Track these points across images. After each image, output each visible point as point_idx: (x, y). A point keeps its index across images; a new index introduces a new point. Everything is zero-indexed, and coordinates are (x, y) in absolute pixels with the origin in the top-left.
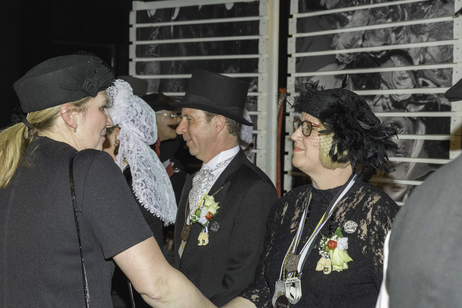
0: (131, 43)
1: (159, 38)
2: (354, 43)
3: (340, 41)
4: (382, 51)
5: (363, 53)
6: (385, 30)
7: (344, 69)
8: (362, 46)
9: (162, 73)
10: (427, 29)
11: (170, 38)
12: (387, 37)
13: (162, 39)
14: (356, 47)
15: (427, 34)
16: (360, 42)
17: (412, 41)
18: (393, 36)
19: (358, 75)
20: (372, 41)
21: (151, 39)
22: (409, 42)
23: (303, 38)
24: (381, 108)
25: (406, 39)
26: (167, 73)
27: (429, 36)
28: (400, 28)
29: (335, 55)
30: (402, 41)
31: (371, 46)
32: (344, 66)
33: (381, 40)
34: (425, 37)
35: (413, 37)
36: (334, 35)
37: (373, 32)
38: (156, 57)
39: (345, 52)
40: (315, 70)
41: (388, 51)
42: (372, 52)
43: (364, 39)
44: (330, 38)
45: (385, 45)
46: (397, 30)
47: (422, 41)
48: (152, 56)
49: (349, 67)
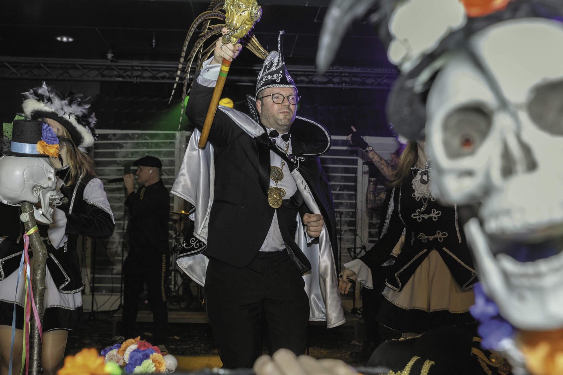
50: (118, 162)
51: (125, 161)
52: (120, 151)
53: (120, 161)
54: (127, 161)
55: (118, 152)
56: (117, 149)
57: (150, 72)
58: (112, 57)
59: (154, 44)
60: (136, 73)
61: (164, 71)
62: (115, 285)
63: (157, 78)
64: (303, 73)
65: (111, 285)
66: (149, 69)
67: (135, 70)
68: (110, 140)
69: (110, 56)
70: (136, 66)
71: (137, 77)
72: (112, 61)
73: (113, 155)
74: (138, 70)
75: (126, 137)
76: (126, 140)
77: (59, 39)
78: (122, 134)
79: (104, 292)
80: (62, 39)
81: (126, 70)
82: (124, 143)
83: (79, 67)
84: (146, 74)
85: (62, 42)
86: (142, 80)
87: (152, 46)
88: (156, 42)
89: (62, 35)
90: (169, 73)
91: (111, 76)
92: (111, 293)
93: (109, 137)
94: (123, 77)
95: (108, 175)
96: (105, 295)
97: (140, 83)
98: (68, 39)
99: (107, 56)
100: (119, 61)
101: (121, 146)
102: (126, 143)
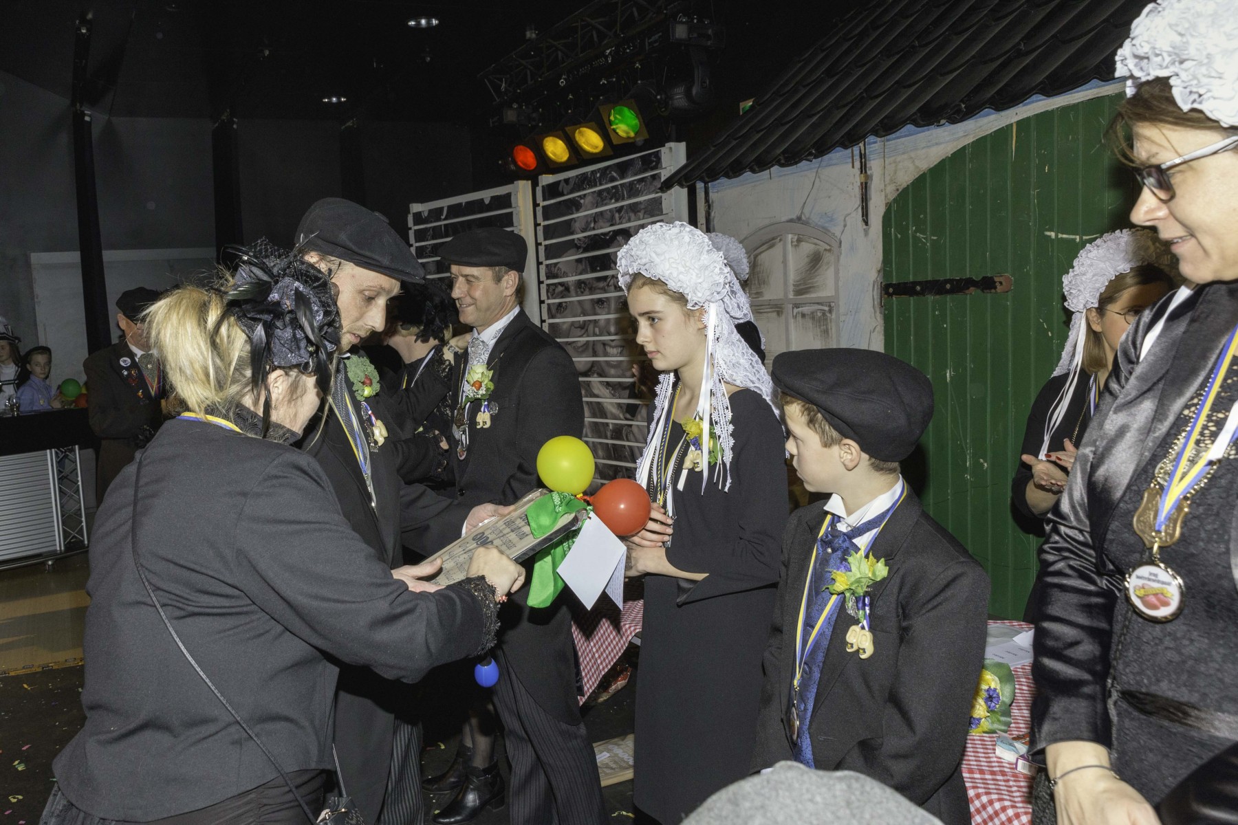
0: (412, 245)
1: (434, 238)
2: (587, 227)
3: (577, 226)
4: (610, 232)
5: (595, 235)
6: (610, 210)
7: (582, 253)
8: (594, 229)
9: (438, 272)
10: (642, 207)
11: (442, 238)
12: (613, 217)
13: (436, 239)
14: (590, 230)
15: (643, 211)
16: (592, 225)
17: (632, 219)
18: (617, 215)
19: (593, 257)
20: (601, 223)
21: (427, 240)
22: (629, 220)
23: (548, 225)
24: (612, 288)
25: (627, 218)
26: (443, 272)
27: (645, 213)
28: (622, 207)
29: (574, 240)
30: (624, 221)
31: (601, 228)
32: (581, 250)
33: (608, 221)
34: (641, 214)
35: (632, 215)
36: (572, 220)
37: (601, 213)
38: (432, 257)
39: (581, 235)
40: (560, 257)
41: (614, 231)
42: (602, 234)
43: (595, 222)
44: (569, 223)
45: (612, 225)
46: (619, 210)
47: (639, 219)
48: (430, 257)
49: (586, 250)
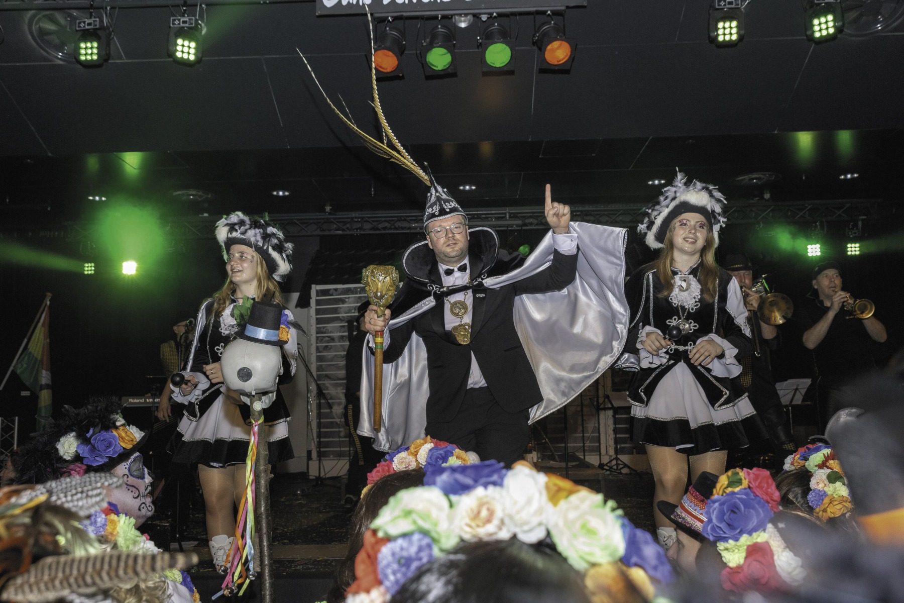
50: (341, 318)
51: (348, 316)
52: (343, 307)
53: (342, 317)
54: (351, 316)
55: (340, 308)
56: (339, 304)
57: (370, 223)
58: (331, 209)
59: (373, 193)
60: (356, 226)
61: (385, 221)
62: (342, 449)
63: (378, 229)
64: (532, 214)
65: (339, 449)
66: (370, 220)
67: (355, 221)
68: (332, 295)
69: (328, 209)
70: (356, 218)
71: (357, 229)
72: (330, 214)
73: (336, 311)
74: (358, 221)
75: (348, 291)
76: (348, 295)
77: (275, 193)
78: (343, 288)
79: (332, 456)
80: (278, 193)
81: (345, 223)
82: (346, 298)
83: (298, 223)
84: (367, 226)
85: (278, 196)
86: (362, 232)
87: (372, 195)
88: (375, 190)
89: (278, 189)
90: (389, 223)
91: (330, 230)
92: (339, 458)
93: (331, 292)
94: (343, 230)
95: (331, 332)
96: (333, 460)
97: (361, 235)
98: (284, 193)
99: (325, 209)
100: (338, 213)
101: (343, 301)
102: (349, 298)
